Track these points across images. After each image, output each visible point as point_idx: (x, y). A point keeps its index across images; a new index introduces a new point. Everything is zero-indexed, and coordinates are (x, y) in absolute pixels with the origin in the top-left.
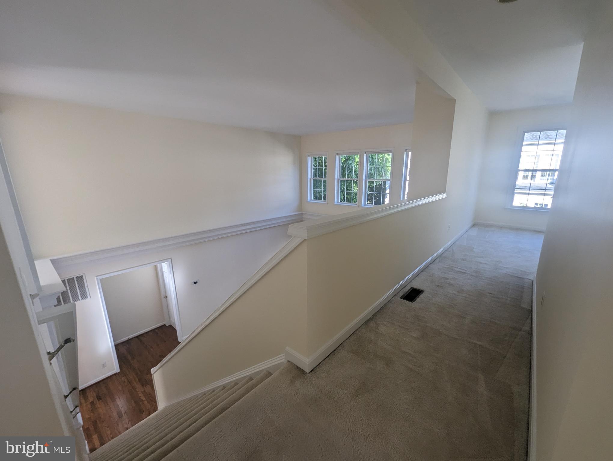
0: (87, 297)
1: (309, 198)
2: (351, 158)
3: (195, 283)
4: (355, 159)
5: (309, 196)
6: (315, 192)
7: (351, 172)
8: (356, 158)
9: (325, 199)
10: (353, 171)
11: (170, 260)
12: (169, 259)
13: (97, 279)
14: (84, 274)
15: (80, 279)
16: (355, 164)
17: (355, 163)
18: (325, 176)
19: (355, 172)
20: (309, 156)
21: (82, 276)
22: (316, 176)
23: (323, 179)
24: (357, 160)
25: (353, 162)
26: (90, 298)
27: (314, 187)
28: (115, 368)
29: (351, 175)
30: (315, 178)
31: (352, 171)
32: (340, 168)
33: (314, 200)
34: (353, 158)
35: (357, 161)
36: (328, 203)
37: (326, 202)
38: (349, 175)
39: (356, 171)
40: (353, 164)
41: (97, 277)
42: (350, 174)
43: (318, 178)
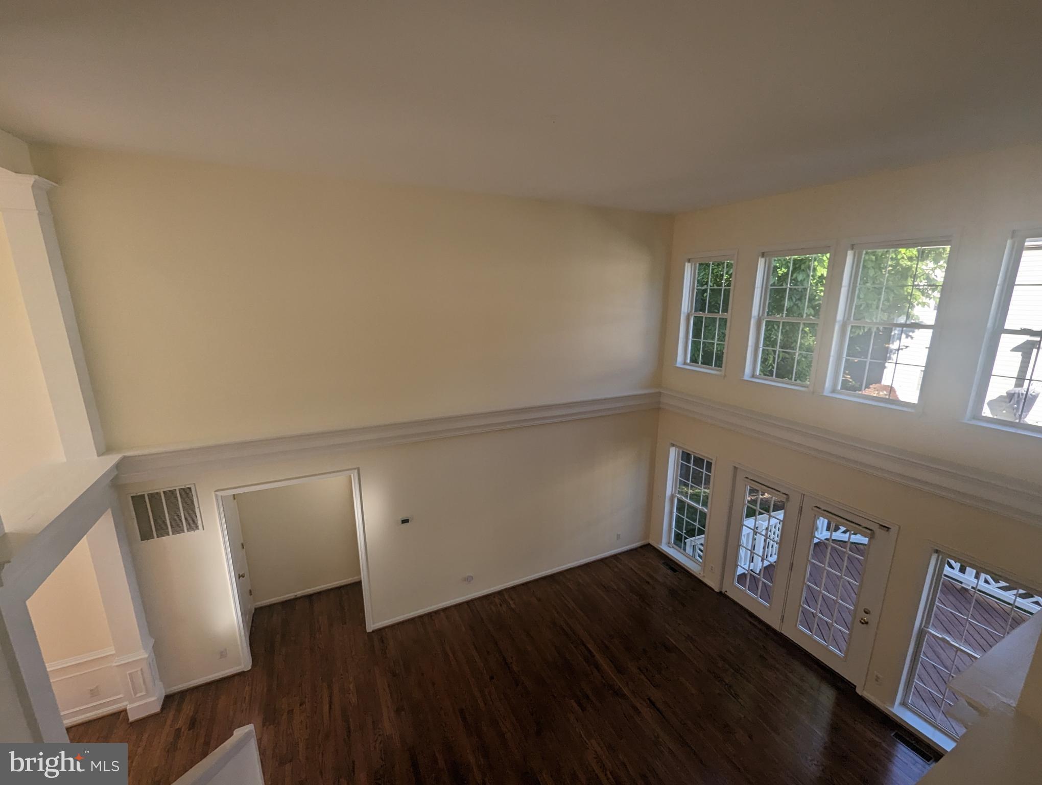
0: (197, 528)
1: (680, 359)
2: (803, 267)
3: (405, 521)
4: (815, 270)
5: (682, 353)
6: (695, 345)
7: (800, 299)
8: (818, 268)
9: (719, 364)
10: (806, 299)
11: (356, 471)
12: (355, 469)
13: (216, 496)
14: (194, 484)
15: (187, 493)
16: (815, 281)
17: (814, 279)
18: (725, 310)
19: (812, 300)
20: (689, 261)
21: (190, 489)
22: (703, 310)
23: (720, 315)
24: (822, 271)
25: (808, 276)
26: (203, 529)
27: (697, 334)
28: (242, 661)
29: (798, 307)
30: (700, 314)
31: (803, 298)
32: (769, 291)
33: (692, 363)
34: (809, 267)
35: (819, 274)
36: (725, 376)
37: (720, 371)
38: (795, 307)
39: (814, 299)
40: (808, 282)
41: (217, 493)
42: (797, 305)
43: (705, 315)
